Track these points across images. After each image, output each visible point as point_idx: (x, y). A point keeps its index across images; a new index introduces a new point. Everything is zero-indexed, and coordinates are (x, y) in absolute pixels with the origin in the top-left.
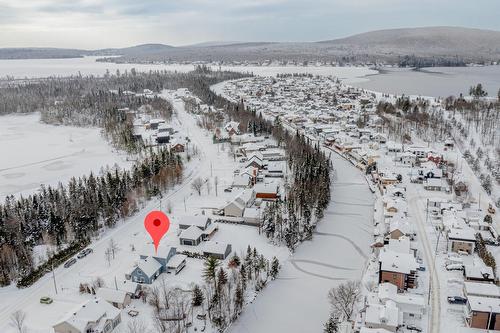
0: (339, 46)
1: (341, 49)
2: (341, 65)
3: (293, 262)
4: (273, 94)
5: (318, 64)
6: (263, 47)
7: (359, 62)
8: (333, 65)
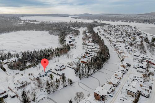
0: (145, 16)
1: (146, 17)
2: (143, 23)
3: (78, 82)
4: (111, 31)
5: (135, 22)
6: (118, 15)
7: (151, 22)
8: (140, 23)
